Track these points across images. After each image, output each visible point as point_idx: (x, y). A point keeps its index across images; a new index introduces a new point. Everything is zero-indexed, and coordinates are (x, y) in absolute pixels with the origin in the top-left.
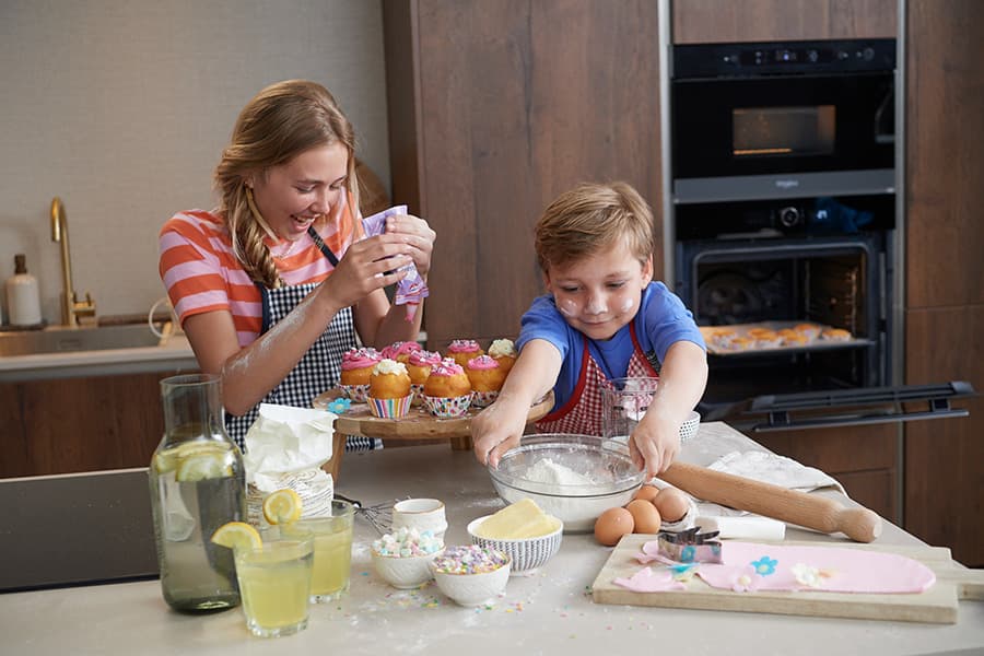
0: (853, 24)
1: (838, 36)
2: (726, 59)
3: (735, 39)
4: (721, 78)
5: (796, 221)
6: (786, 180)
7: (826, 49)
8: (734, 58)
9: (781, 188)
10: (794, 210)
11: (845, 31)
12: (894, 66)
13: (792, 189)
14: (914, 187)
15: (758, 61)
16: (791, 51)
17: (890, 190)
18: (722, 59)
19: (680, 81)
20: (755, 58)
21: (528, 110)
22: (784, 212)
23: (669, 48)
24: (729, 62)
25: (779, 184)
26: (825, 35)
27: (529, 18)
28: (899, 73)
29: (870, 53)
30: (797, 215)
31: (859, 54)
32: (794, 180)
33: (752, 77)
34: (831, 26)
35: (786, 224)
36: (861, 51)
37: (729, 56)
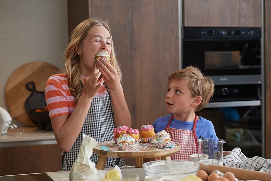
0: (246, 21)
1: (241, 26)
2: (202, 33)
3: (206, 25)
4: (200, 40)
5: (227, 93)
6: (223, 78)
7: (238, 31)
8: (205, 32)
9: (222, 81)
10: (226, 89)
11: (244, 24)
12: (260, 37)
13: (225, 81)
14: (268, 82)
15: (214, 34)
16: (225, 31)
17: (259, 83)
18: (201, 32)
19: (186, 40)
20: (212, 33)
21: (131, 49)
22: (223, 90)
23: (182, 28)
24: (204, 34)
25: (221, 79)
26: (237, 25)
27: (132, 15)
28: (262, 40)
29: (252, 32)
30: (228, 91)
31: (249, 33)
32: (226, 78)
33: (211, 40)
34: (239, 22)
35: (224, 94)
36: (250, 32)
37: (203, 32)
